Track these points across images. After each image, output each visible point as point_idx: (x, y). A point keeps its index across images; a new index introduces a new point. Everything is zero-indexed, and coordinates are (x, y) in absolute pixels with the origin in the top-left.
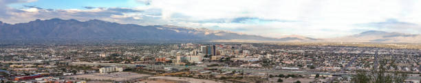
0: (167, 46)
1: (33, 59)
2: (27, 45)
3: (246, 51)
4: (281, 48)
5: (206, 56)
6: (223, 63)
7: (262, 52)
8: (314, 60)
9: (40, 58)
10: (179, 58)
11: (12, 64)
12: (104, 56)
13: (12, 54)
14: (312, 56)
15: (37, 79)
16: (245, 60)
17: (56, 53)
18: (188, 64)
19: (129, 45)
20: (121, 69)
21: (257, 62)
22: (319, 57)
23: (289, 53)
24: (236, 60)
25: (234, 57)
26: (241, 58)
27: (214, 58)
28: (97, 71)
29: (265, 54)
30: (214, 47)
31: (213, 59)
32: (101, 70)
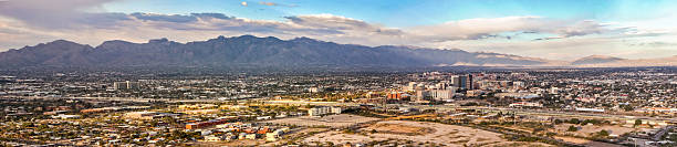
0: (404, 77)
1: (213, 96)
2: (204, 75)
3: (519, 83)
4: (573, 78)
5: (458, 91)
6: (484, 101)
7: (543, 84)
8: (632, 96)
9: (223, 94)
10: (420, 94)
11: (182, 104)
12: (315, 90)
13: (182, 89)
14: (627, 89)
15: (218, 126)
16: (516, 96)
17: (247, 88)
18: (433, 102)
19: (350, 75)
20: (338, 111)
21: (535, 100)
22: (642, 91)
23: (588, 85)
24: (503, 96)
25: (500, 91)
26: (511, 93)
27: (470, 93)
28: (306, 113)
29: (549, 87)
30: (471, 76)
31: (469, 95)
32: (310, 111)
